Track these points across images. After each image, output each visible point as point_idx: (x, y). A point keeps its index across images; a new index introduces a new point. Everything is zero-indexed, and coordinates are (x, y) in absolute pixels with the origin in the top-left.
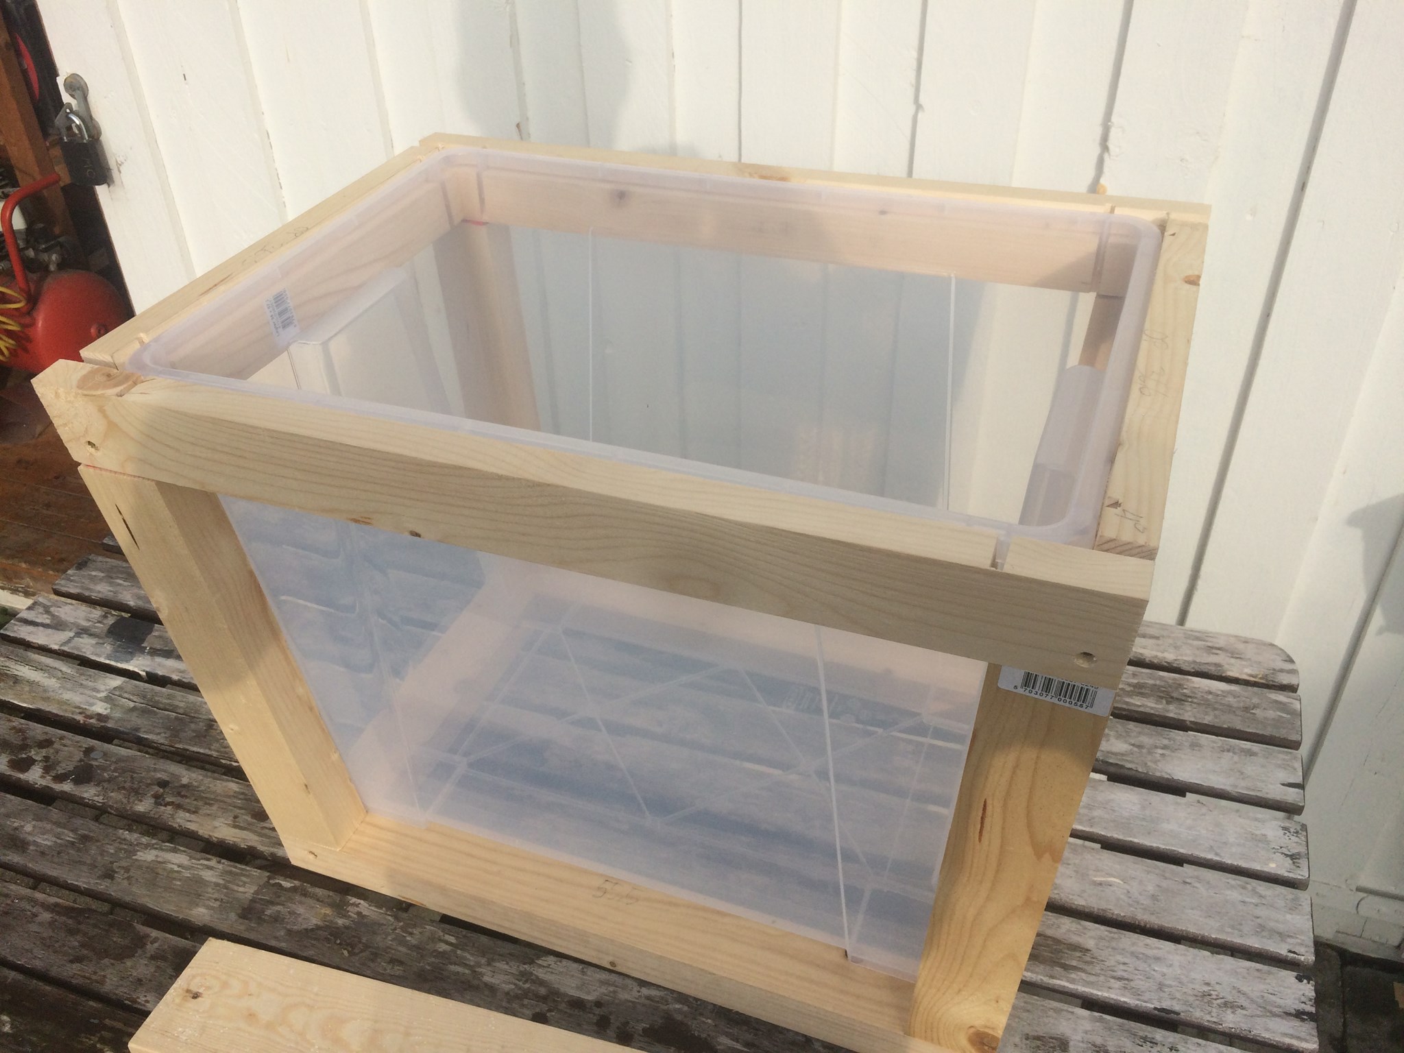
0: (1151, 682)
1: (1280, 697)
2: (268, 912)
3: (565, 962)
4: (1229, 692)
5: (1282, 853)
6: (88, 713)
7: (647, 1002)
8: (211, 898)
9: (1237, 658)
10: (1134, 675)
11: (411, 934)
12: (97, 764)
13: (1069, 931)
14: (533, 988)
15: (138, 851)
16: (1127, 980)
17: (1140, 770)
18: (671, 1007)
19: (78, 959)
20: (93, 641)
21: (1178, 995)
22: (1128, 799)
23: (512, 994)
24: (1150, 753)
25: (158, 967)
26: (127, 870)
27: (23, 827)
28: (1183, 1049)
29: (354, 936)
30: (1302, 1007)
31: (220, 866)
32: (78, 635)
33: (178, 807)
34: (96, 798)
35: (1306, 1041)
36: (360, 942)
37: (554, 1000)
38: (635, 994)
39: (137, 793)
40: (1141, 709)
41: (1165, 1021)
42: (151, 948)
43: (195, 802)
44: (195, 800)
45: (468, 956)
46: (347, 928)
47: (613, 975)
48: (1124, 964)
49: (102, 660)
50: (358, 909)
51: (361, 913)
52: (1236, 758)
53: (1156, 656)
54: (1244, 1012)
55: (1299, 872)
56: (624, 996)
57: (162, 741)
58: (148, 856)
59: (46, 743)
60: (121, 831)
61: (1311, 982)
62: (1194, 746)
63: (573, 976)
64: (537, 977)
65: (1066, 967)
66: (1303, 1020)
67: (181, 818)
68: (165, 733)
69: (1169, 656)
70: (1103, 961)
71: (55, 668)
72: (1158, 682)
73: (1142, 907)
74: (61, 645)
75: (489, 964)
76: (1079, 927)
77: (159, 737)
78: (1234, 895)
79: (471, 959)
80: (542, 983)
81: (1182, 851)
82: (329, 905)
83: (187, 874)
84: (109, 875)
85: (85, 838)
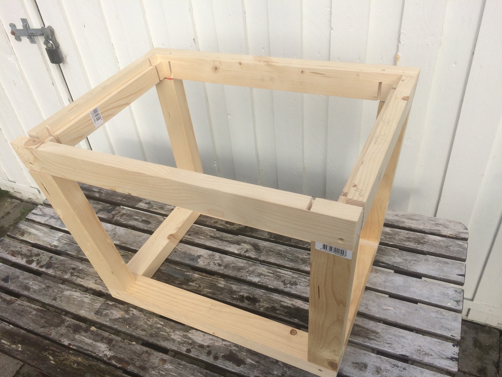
0: (413, 236)
1: (460, 242)
2: (104, 313)
3: (198, 332)
4: (442, 241)
5: (454, 300)
6: (52, 245)
7: (225, 346)
8: (86, 307)
9: (446, 228)
10: (407, 234)
11: (149, 321)
12: (53, 262)
13: (372, 326)
14: (187, 340)
15: (64, 291)
16: (391, 344)
17: (405, 269)
18: (232, 348)
19: (44, 327)
20: (55, 220)
21: (409, 350)
22: (399, 279)
23: (180, 342)
24: (409, 262)
25: (68, 330)
26: (61, 298)
27: (29, 283)
28: (408, 369)
29: (131, 321)
30: (453, 356)
31: (90, 297)
32: (50, 218)
33: (78, 277)
34: (52, 273)
35: (453, 368)
36: (133, 323)
37: (194, 345)
38: (221, 343)
39: (65, 272)
40: (408, 247)
41: (404, 359)
42: (66, 324)
43: (83, 275)
44: (84, 274)
45: (167, 329)
46: (129, 318)
47: (214, 337)
48: (391, 338)
49: (57, 227)
50: (133, 312)
51: (134, 313)
52: (441, 265)
53: (416, 227)
54: (432, 357)
55: (459, 307)
56: (217, 344)
57: (74, 254)
58: (67, 293)
59: (38, 255)
60: (60, 284)
61: (458, 347)
62: (426, 260)
63: (201, 337)
64: (189, 337)
65: (369, 339)
66: (453, 361)
67: (79, 280)
68: (76, 252)
69: (421, 227)
70: (383, 337)
71: (42, 230)
72: (416, 237)
73: (400, 318)
74: (45, 222)
75: (174, 332)
76: (375, 324)
77: (73, 253)
78: (433, 315)
79: (168, 330)
80: (190, 339)
81: (417, 298)
82: (123, 311)
83: (79, 299)
84: (55, 299)
85: (48, 287)
